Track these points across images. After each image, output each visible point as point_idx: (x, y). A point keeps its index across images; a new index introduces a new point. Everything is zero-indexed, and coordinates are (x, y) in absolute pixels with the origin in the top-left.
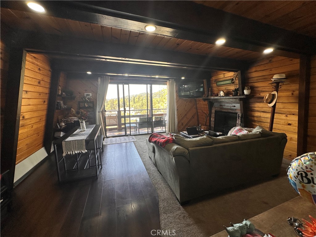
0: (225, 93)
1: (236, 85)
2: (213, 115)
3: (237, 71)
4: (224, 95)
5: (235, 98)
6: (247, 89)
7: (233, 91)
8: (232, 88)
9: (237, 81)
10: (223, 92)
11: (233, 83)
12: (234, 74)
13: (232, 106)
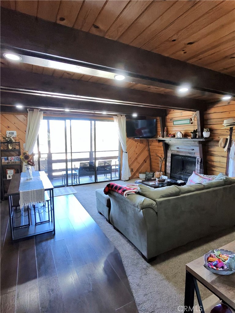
0: (182, 134)
1: (195, 125)
2: (169, 159)
3: (195, 111)
5: (194, 141)
6: (206, 132)
8: (191, 129)
9: (196, 122)
12: (192, 114)
13: (190, 149)
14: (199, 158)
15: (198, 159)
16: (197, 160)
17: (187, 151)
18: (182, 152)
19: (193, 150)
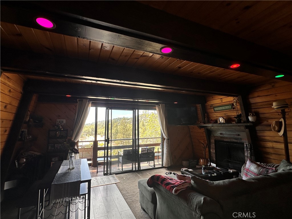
0: (225, 120)
1: (238, 110)
2: (213, 146)
3: (237, 96)
4: (225, 122)
5: (239, 126)
6: (252, 116)
7: (235, 117)
8: (233, 114)
9: (239, 107)
10: (223, 118)
11: (234, 108)
12: (233, 99)
13: (235, 135)
14: (247, 143)
15: (247, 145)
16: (245, 146)
17: (232, 136)
18: (227, 138)
19: (239, 135)
